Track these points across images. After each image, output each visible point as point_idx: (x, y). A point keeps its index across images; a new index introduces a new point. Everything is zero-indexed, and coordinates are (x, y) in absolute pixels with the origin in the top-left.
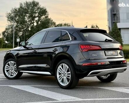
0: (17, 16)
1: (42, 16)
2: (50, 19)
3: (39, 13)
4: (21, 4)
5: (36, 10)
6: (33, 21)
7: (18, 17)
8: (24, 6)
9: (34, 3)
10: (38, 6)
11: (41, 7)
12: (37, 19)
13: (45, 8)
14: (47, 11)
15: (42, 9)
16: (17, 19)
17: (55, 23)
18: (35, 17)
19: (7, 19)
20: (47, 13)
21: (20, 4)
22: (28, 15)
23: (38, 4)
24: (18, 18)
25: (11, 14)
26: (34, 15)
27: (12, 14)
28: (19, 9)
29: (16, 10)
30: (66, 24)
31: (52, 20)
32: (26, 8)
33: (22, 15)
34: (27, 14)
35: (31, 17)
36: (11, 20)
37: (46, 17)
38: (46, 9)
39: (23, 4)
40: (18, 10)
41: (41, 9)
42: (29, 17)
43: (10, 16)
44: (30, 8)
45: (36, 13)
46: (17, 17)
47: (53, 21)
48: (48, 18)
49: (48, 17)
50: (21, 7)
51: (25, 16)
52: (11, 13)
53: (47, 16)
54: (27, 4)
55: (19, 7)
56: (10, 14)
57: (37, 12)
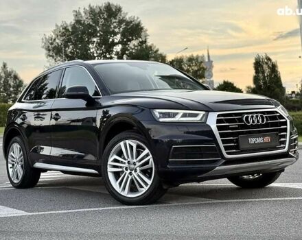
0: (69, 44)
1: (130, 41)
2: (151, 47)
3: (123, 35)
4: (77, 14)
5: (115, 27)
6: (110, 54)
7: (71, 47)
8: (84, 19)
9: (108, 8)
10: (120, 17)
11: (127, 18)
12: (118, 48)
13: (139, 20)
14: (142, 29)
15: (131, 22)
16: (71, 52)
17: (165, 57)
18: (114, 44)
19: (45, 52)
20: (143, 34)
21: (75, 13)
22: (95, 39)
23: (119, 10)
24: (73, 49)
25: (55, 39)
26: (111, 40)
27: (57, 41)
28: (74, 27)
29: (65, 29)
30: (193, 59)
31: (157, 51)
32: (91, 23)
33: (81, 40)
34: (94, 37)
35: (105, 44)
36: (56, 54)
37: (142, 43)
38: (139, 23)
39: (83, 14)
40: (70, 30)
41: (128, 23)
42: (100, 45)
43: (52, 44)
44: (101, 21)
45: (115, 34)
46: (69, 47)
47: (159, 52)
48: (146, 46)
49: (145, 42)
50: (78, 22)
51: (89, 42)
52: (54, 37)
53: (144, 40)
54: (93, 13)
55: (73, 22)
56: (52, 41)
57: (117, 30)
